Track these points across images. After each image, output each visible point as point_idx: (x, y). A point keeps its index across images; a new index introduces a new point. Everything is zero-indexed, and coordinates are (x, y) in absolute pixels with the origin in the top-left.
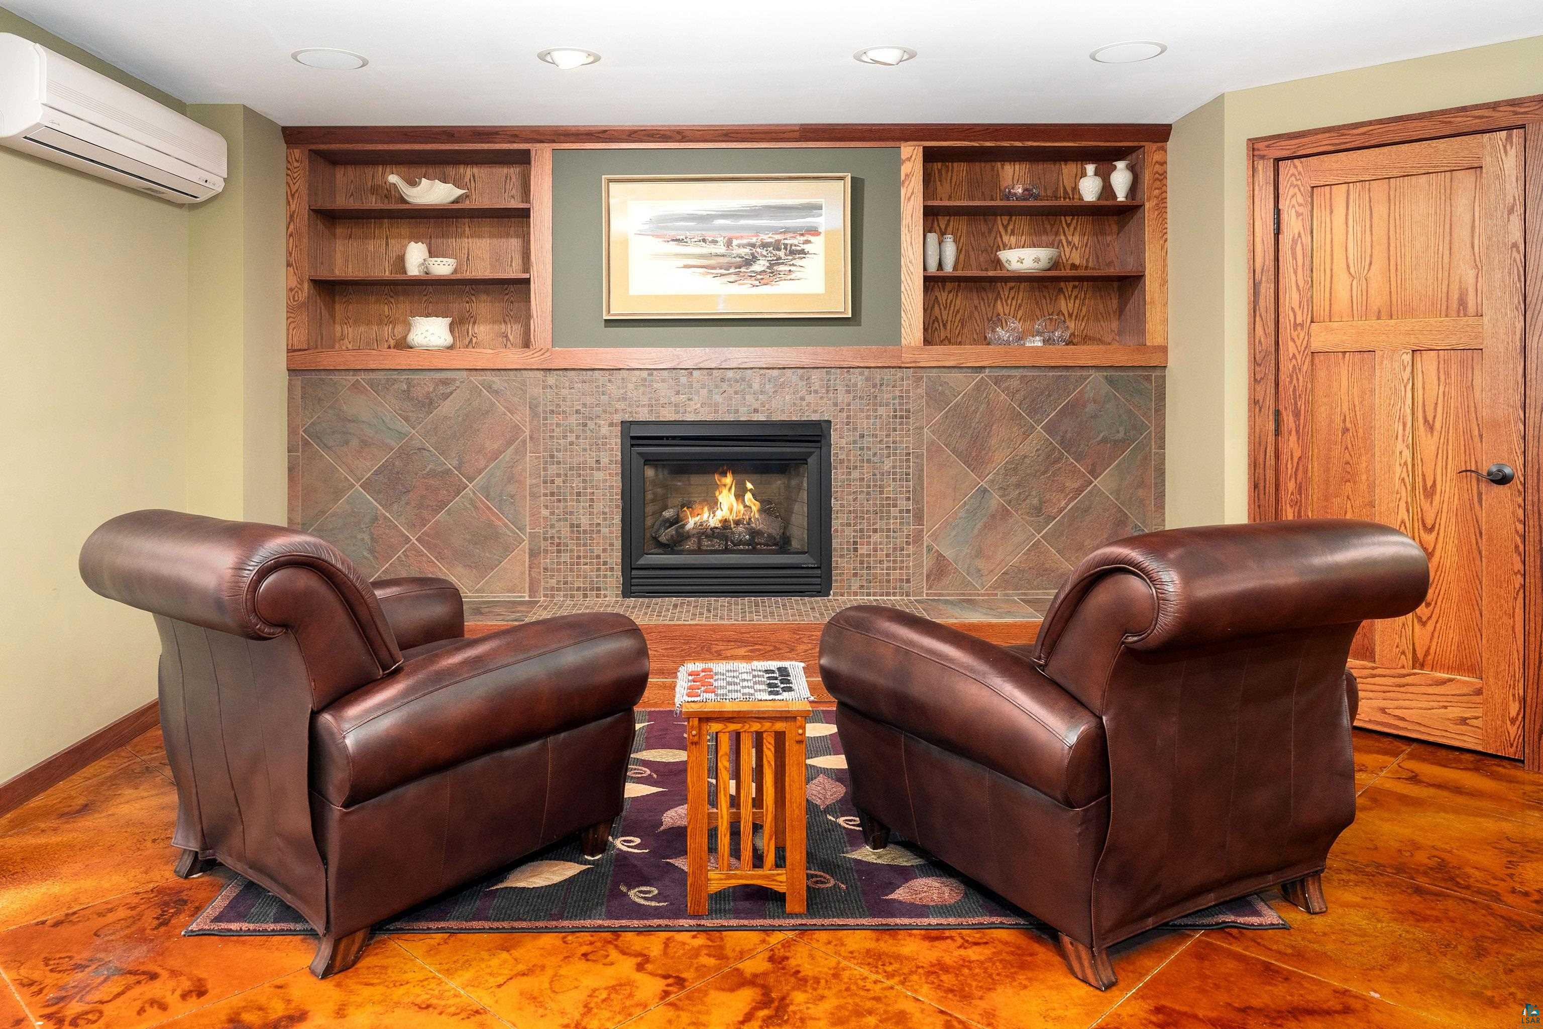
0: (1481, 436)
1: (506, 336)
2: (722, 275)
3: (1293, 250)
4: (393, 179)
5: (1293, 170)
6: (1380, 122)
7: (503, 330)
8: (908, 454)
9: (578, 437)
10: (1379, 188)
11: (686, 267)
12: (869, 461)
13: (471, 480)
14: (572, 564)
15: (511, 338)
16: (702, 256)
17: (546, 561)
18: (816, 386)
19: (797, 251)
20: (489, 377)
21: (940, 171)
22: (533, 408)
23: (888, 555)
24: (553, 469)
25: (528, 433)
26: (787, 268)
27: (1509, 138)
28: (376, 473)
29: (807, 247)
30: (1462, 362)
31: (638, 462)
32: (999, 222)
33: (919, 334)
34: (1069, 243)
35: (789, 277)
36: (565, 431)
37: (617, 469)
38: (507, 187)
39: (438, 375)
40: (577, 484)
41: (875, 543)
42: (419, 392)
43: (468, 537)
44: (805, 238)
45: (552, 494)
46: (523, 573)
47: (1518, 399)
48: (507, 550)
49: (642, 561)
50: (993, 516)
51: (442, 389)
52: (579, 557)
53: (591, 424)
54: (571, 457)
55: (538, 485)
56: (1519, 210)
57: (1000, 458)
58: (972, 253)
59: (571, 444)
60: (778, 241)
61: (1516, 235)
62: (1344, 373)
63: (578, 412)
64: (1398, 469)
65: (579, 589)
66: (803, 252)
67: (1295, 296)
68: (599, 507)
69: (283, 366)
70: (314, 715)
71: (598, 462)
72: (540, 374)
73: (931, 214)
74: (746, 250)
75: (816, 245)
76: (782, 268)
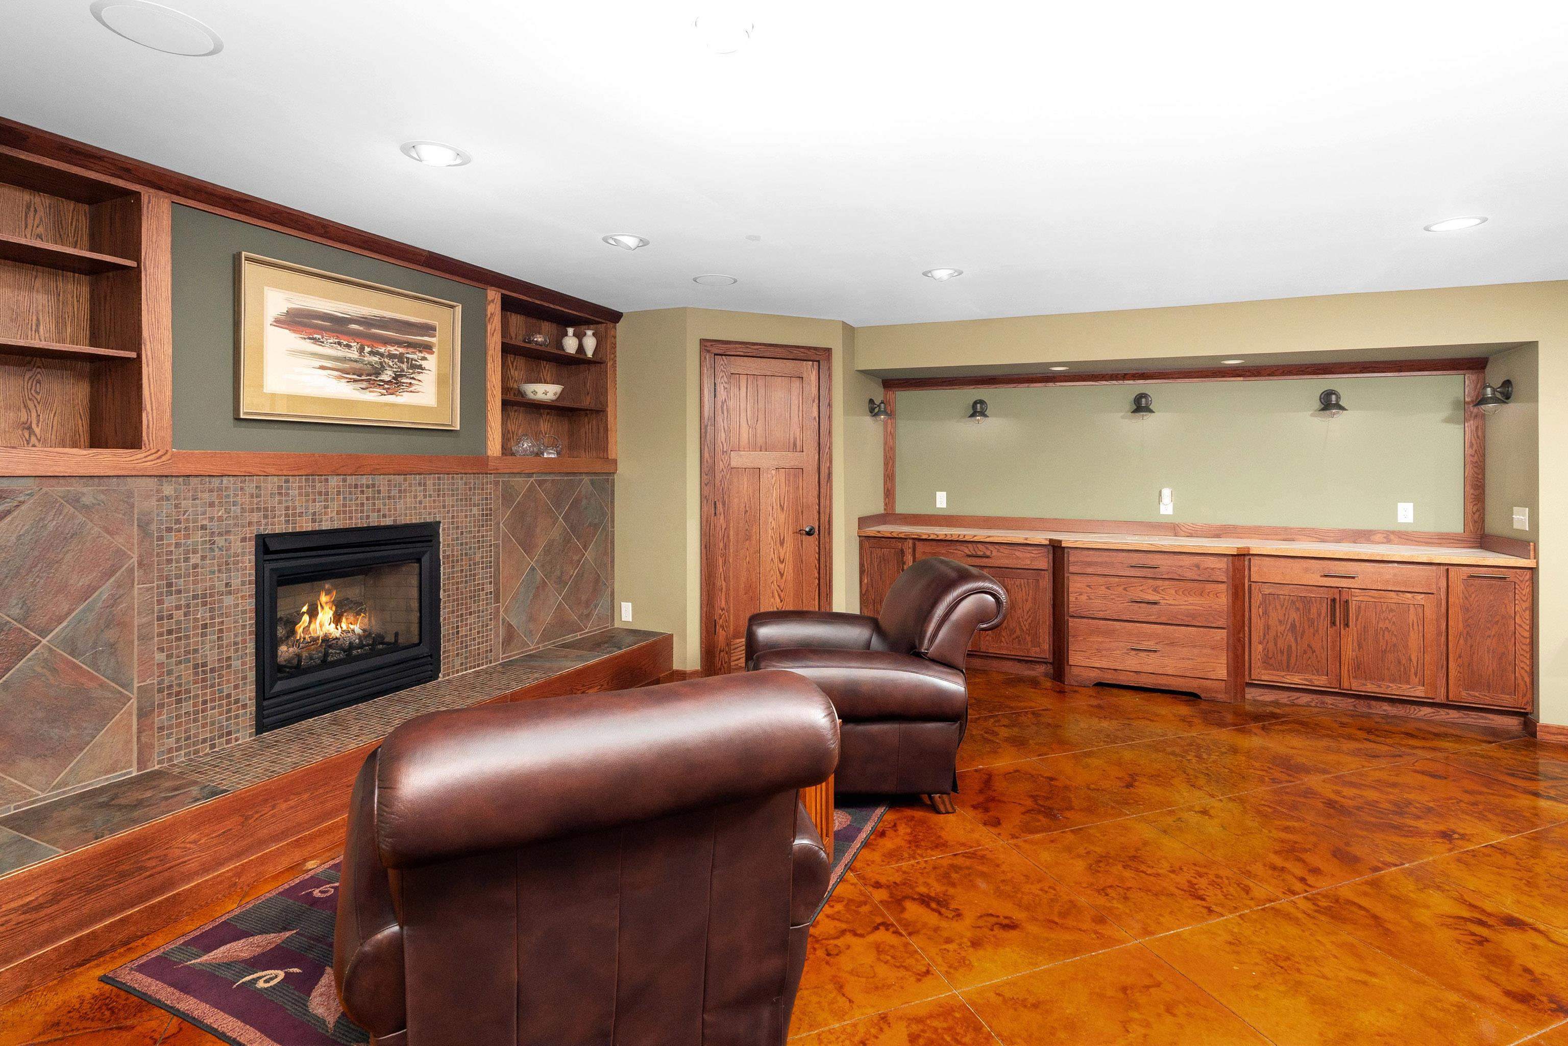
0: (802, 512)
1: (30, 428)
2: (355, 381)
3: (722, 408)
5: (722, 362)
6: (765, 345)
7: (24, 419)
8: (491, 546)
9: (203, 558)
10: (761, 382)
11: (323, 368)
12: (466, 554)
13: (43, 633)
14: (196, 713)
15: (37, 430)
16: (336, 359)
17: (160, 718)
18: (430, 491)
19: (416, 365)
21: (506, 315)
22: (144, 527)
23: (478, 633)
24: (170, 601)
25: (135, 559)
26: (409, 381)
27: (813, 364)
29: (424, 364)
30: (795, 475)
33: (498, 447)
35: (410, 389)
36: (187, 552)
37: (250, 589)
38: (30, 222)
40: (202, 613)
41: (471, 624)
43: (41, 715)
44: (423, 355)
45: (170, 632)
46: (128, 742)
47: (816, 493)
48: (105, 716)
49: (279, 689)
50: (538, 588)
52: (205, 702)
53: (220, 541)
54: (195, 582)
55: (150, 624)
56: (817, 401)
57: (541, 543)
59: (195, 566)
60: (402, 354)
61: (816, 414)
62: (745, 479)
63: (203, 527)
64: (770, 531)
65: (204, 741)
66: (420, 367)
67: (723, 435)
68: (229, 637)
71: (227, 585)
72: (152, 483)
73: (507, 349)
74: (376, 359)
75: (431, 362)
76: (404, 380)
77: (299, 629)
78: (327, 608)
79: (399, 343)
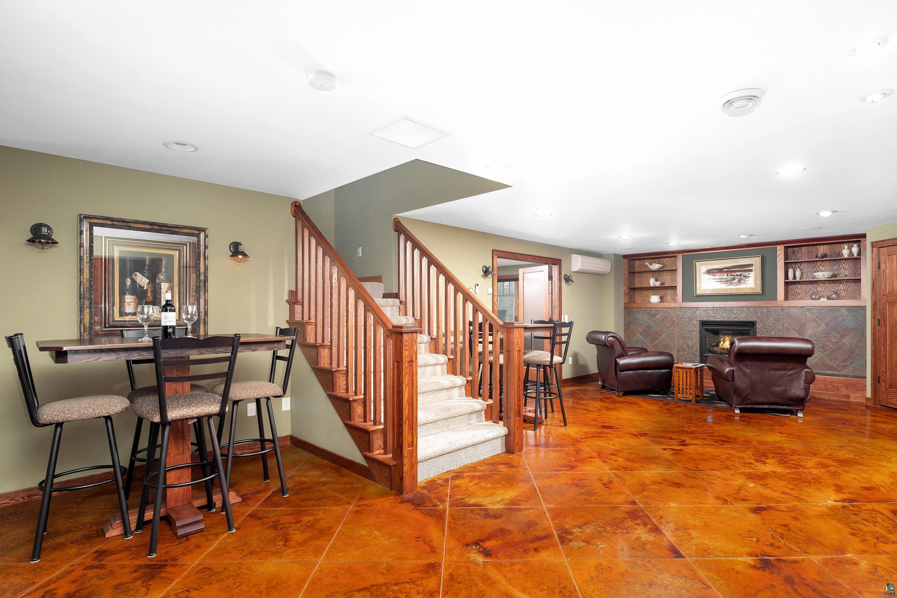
2: (726, 283)
3: (883, 273)
4: (647, 264)
5: (883, 251)
7: (671, 298)
8: (780, 330)
9: (689, 324)
11: (716, 282)
12: (768, 332)
13: (663, 333)
16: (720, 279)
17: (681, 353)
18: (752, 312)
19: (746, 276)
20: (667, 309)
21: (798, 250)
22: (678, 317)
24: (682, 331)
25: (677, 323)
26: (744, 281)
28: (643, 331)
29: (749, 275)
31: (704, 331)
32: (819, 264)
33: (783, 298)
34: (844, 268)
35: (744, 283)
36: (685, 322)
37: (698, 332)
39: (656, 309)
40: (688, 335)
42: (652, 313)
44: (749, 273)
45: (682, 337)
49: (705, 355)
51: (657, 312)
52: (689, 353)
53: (692, 321)
54: (687, 328)
55: (679, 335)
58: (809, 273)
59: (687, 325)
60: (741, 274)
62: (896, 308)
63: (689, 317)
66: (748, 276)
67: (884, 286)
68: (694, 341)
69: (623, 307)
70: (616, 358)
71: (694, 330)
72: (679, 309)
73: (789, 264)
74: (732, 277)
75: (752, 274)
76: (742, 281)
77: (720, 344)
78: (728, 341)
79: (740, 271)
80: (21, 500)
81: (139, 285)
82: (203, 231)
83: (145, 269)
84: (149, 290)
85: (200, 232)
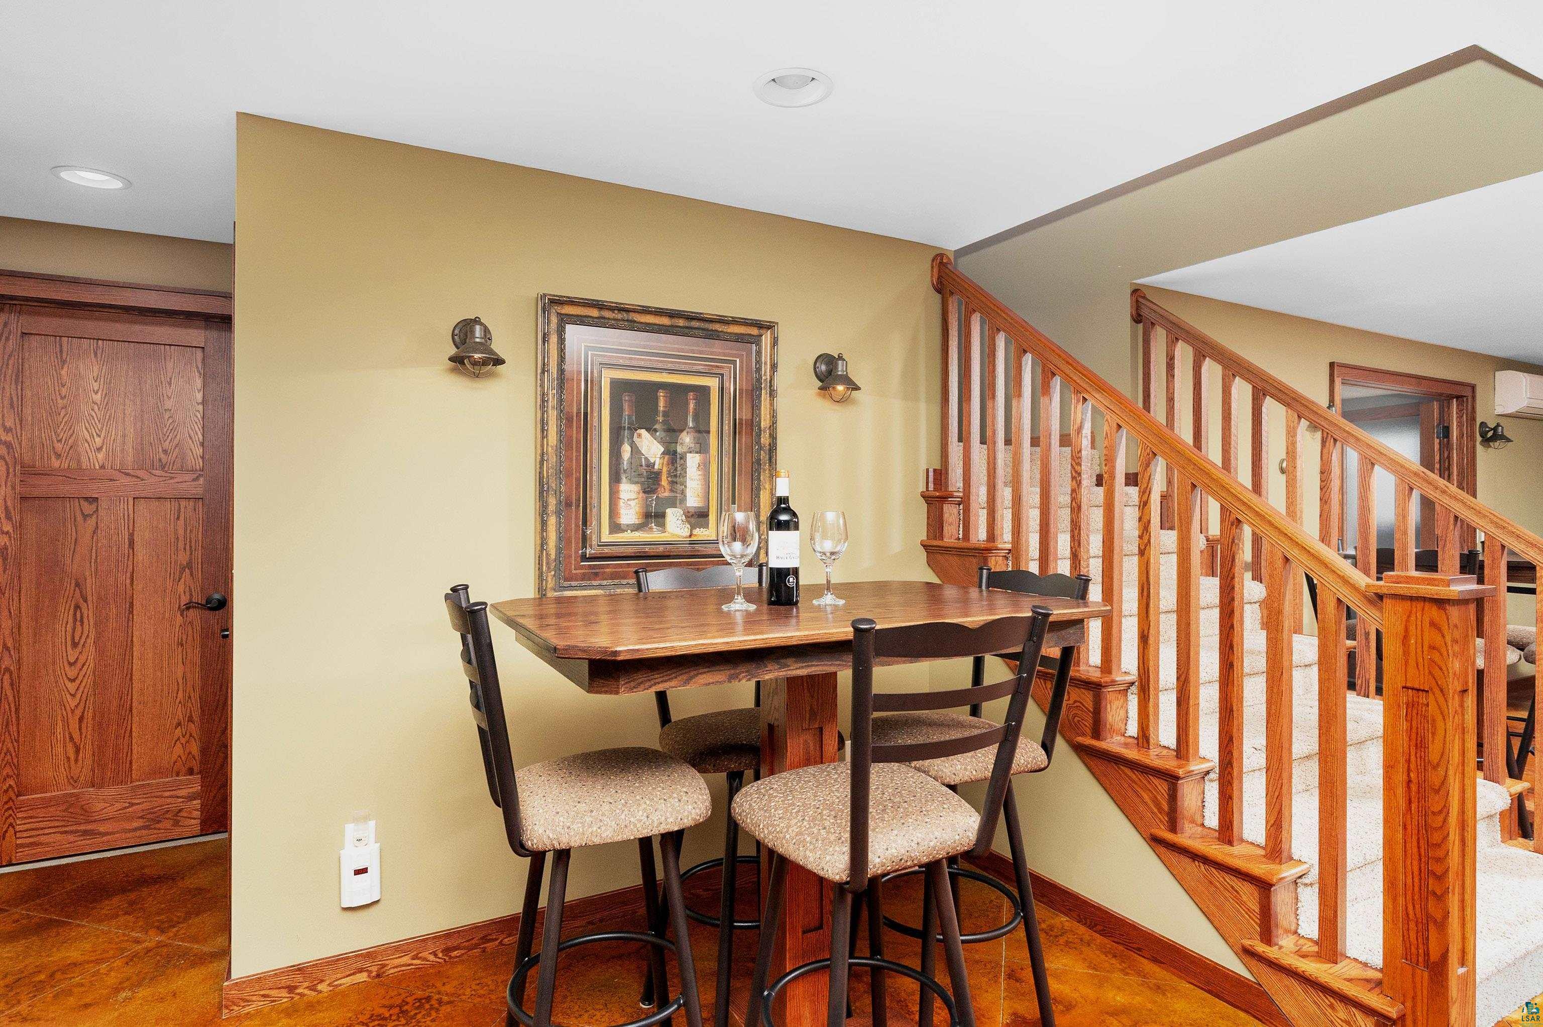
80: (432, 958)
81: (646, 459)
82: (769, 328)
83: (657, 422)
84: (665, 470)
85: (762, 331)
